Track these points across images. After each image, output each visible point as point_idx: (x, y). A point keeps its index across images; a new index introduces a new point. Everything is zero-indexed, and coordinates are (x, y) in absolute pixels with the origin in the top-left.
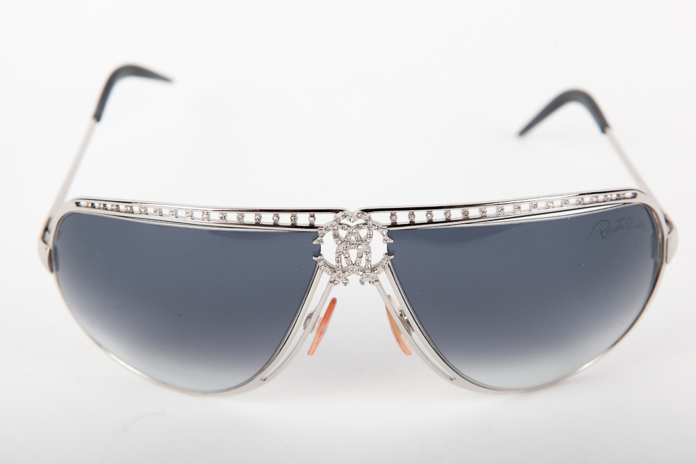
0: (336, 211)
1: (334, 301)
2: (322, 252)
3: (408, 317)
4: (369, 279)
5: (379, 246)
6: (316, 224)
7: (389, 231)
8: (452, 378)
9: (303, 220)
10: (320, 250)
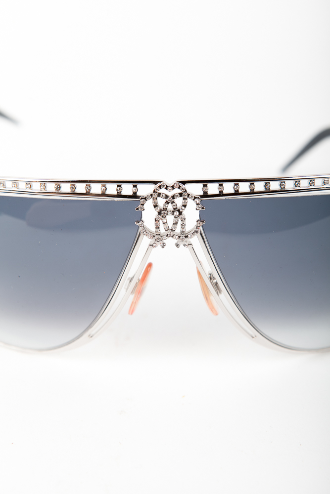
0: (155, 183)
1: (150, 265)
2: (143, 219)
3: (218, 280)
4: (184, 243)
5: (192, 214)
6: (138, 194)
7: (201, 200)
8: (254, 336)
9: (127, 190)
10: (141, 217)
